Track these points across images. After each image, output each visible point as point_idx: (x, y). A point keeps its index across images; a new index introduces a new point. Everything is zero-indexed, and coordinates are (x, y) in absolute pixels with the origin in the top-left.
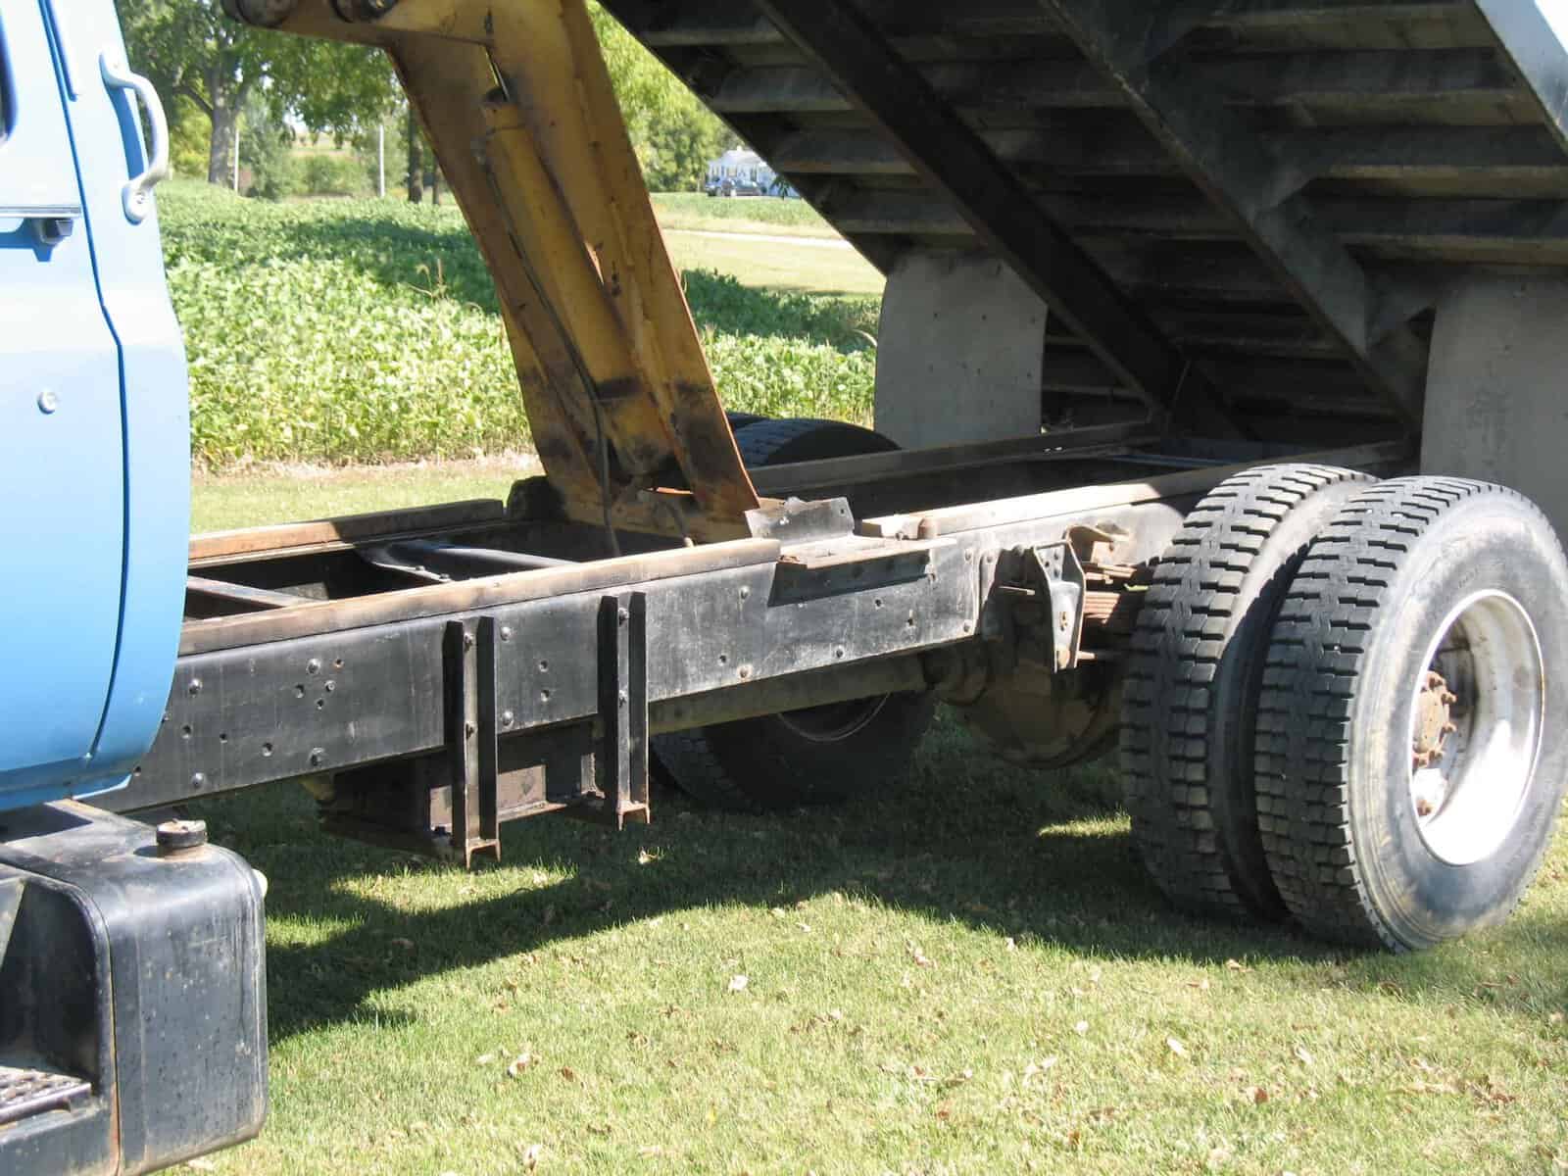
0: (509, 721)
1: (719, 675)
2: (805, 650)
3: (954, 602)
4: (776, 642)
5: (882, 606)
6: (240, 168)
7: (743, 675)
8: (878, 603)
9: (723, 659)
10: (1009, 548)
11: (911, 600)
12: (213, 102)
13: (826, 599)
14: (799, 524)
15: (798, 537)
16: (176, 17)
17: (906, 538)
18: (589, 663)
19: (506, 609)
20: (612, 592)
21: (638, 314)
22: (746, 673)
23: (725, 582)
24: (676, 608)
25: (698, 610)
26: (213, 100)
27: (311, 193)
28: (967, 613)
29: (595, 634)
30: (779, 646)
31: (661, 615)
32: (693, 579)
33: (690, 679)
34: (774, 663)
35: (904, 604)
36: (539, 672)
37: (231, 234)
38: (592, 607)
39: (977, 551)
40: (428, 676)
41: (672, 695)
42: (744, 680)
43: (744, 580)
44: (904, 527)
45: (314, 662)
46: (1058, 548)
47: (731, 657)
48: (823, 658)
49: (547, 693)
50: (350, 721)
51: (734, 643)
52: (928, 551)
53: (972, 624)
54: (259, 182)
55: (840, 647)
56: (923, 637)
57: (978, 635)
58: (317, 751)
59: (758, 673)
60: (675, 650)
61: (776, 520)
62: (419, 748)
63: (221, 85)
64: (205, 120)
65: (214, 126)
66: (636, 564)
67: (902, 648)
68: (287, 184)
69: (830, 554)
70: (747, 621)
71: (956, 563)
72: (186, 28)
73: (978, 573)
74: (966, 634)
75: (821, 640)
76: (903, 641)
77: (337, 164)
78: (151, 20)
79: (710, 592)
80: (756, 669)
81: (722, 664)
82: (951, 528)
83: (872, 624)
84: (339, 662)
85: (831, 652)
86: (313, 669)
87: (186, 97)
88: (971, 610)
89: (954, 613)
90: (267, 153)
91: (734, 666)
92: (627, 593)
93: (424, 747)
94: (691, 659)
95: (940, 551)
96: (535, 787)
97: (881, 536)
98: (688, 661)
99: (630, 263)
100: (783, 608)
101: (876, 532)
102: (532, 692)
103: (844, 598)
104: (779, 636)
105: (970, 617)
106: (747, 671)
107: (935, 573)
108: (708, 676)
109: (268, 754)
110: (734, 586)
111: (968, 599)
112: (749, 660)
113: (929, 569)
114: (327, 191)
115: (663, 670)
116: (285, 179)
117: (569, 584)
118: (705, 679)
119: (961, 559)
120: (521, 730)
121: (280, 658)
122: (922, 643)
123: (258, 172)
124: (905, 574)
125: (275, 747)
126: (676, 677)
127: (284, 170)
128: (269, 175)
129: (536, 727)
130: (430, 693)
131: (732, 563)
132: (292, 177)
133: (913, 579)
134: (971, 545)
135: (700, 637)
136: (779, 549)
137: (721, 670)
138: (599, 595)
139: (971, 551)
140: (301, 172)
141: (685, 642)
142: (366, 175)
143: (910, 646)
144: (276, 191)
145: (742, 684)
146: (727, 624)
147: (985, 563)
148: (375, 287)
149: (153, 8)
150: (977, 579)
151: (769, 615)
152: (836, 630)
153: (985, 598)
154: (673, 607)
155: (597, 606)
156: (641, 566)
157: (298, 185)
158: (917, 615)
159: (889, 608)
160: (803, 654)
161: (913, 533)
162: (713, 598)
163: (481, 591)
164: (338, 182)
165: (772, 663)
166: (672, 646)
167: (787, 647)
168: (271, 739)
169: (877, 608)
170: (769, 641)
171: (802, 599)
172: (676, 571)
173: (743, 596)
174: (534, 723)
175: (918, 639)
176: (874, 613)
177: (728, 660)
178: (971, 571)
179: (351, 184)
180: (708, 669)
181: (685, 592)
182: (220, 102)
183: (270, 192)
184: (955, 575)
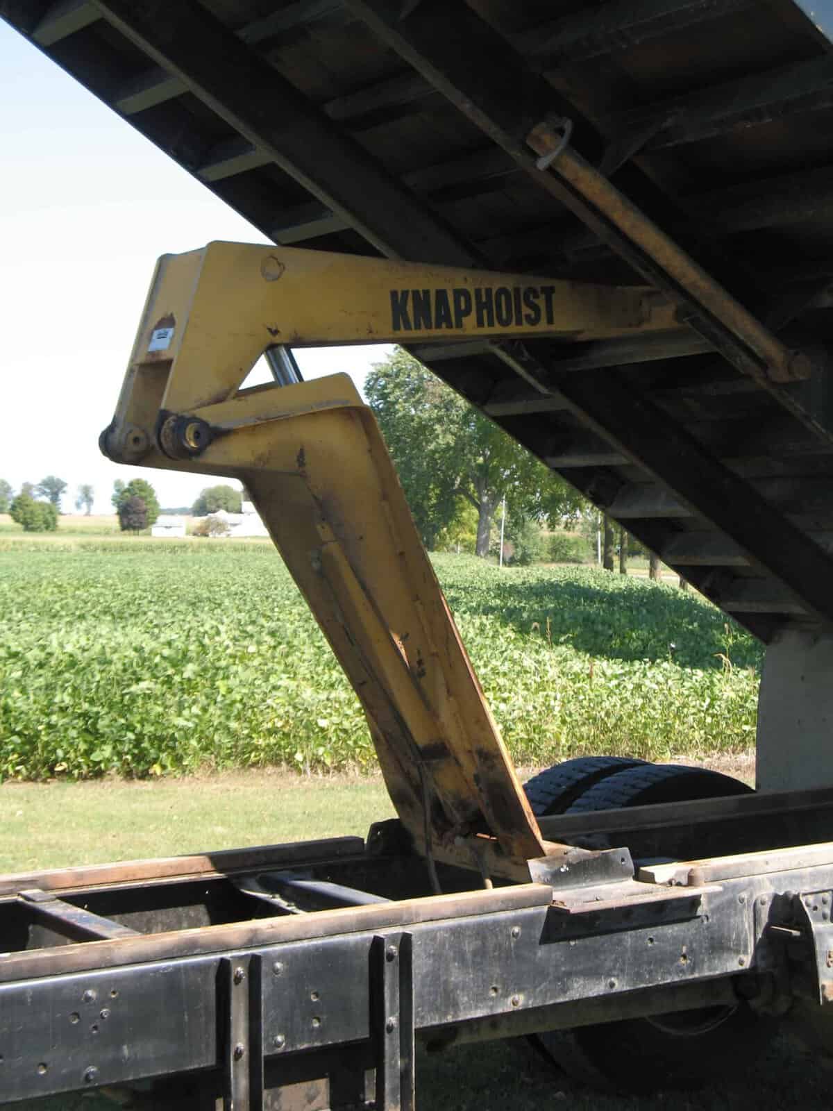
0: (281, 1043)
1: (491, 1003)
2: (577, 982)
3: (729, 939)
4: (548, 974)
5: (656, 943)
6: (504, 544)
7: (514, 1003)
8: (651, 940)
9: (495, 989)
10: (781, 893)
11: (684, 938)
12: (480, 499)
13: (598, 937)
14: (578, 872)
15: (578, 882)
16: (456, 443)
17: (679, 884)
18: (361, 993)
19: (278, 948)
20: (381, 933)
21: (442, 692)
22: (517, 1002)
23: (496, 923)
24: (447, 946)
25: (469, 947)
26: (480, 498)
27: (553, 561)
28: (742, 949)
29: (366, 970)
30: (551, 977)
31: (432, 952)
32: (464, 921)
33: (462, 1007)
34: (546, 993)
35: (680, 941)
36: (310, 1000)
37: (456, 593)
38: (363, 945)
39: (751, 896)
40: (201, 1004)
41: (444, 1021)
42: (516, 1008)
43: (515, 922)
44: (676, 875)
45: (90, 993)
46: (826, 894)
47: (503, 988)
48: (597, 989)
49: (319, 1020)
50: (123, 1044)
51: (505, 976)
52: (700, 896)
53: (747, 960)
54: (517, 553)
55: (613, 979)
56: (697, 971)
57: (754, 967)
58: (92, 1069)
59: (530, 1002)
60: (446, 982)
61: (556, 868)
62: (192, 1067)
63: (486, 488)
64: (476, 511)
65: (481, 515)
66: (409, 908)
67: (676, 979)
68: (537, 554)
69: (597, 900)
70: (518, 956)
71: (729, 905)
72: (463, 450)
73: (752, 914)
74: (741, 968)
75: (594, 973)
76: (677, 974)
77: (572, 541)
78: (440, 444)
79: (481, 932)
80: (528, 998)
81: (494, 995)
82: (723, 876)
83: (646, 959)
84: (114, 993)
85: (603, 984)
86: (88, 999)
87: (462, 496)
88: (746, 946)
89: (729, 949)
90: (523, 533)
91: (506, 996)
92: (397, 934)
93: (196, 1066)
94: (463, 990)
95: (711, 896)
96: (319, 1098)
97: (654, 882)
98: (458, 992)
99: (434, 650)
100: (554, 946)
101: (650, 879)
102: (303, 1019)
103: (615, 937)
104: (551, 970)
105: (745, 952)
106: (520, 1000)
107: (709, 915)
108: (480, 1005)
109: (43, 1072)
110: (506, 927)
111: (743, 936)
112: (520, 990)
113: (700, 911)
114: (565, 559)
115: (435, 1000)
116: (535, 550)
117: (342, 926)
118: (477, 1008)
119: (735, 902)
120: (292, 1052)
121: (58, 988)
122: (696, 975)
123: (516, 546)
124: (678, 915)
125: (50, 1065)
126: (447, 1006)
127: (535, 544)
128: (524, 548)
129: (308, 1049)
130: (203, 1019)
131: (504, 906)
132: (541, 550)
133: (688, 920)
134: (745, 890)
135: (470, 971)
136: (552, 893)
137: (492, 999)
138: (370, 935)
139: (744, 895)
140: (547, 546)
141: (456, 975)
142: (591, 547)
143: (684, 978)
144: (529, 560)
145: (513, 1012)
146: (500, 958)
147: (759, 905)
148: (513, 635)
149: (441, 437)
150: (751, 920)
151: (542, 952)
152: (609, 964)
153: (760, 936)
154: (444, 945)
155: (368, 945)
156: (414, 911)
157: (544, 555)
158: (691, 950)
159: (662, 945)
160: (576, 985)
161: (684, 880)
162: (484, 938)
163: (255, 932)
164: (572, 553)
165: (544, 994)
166: (443, 978)
167: (559, 979)
168: (46, 1059)
169: (650, 945)
170: (540, 973)
171: (574, 938)
172: (448, 913)
173: (515, 935)
174: (305, 1046)
175: (692, 972)
176: (646, 949)
177: (500, 991)
178: (745, 912)
179: (581, 555)
180: (480, 998)
181: (456, 932)
182: (485, 499)
183: (524, 561)
184: (729, 916)
